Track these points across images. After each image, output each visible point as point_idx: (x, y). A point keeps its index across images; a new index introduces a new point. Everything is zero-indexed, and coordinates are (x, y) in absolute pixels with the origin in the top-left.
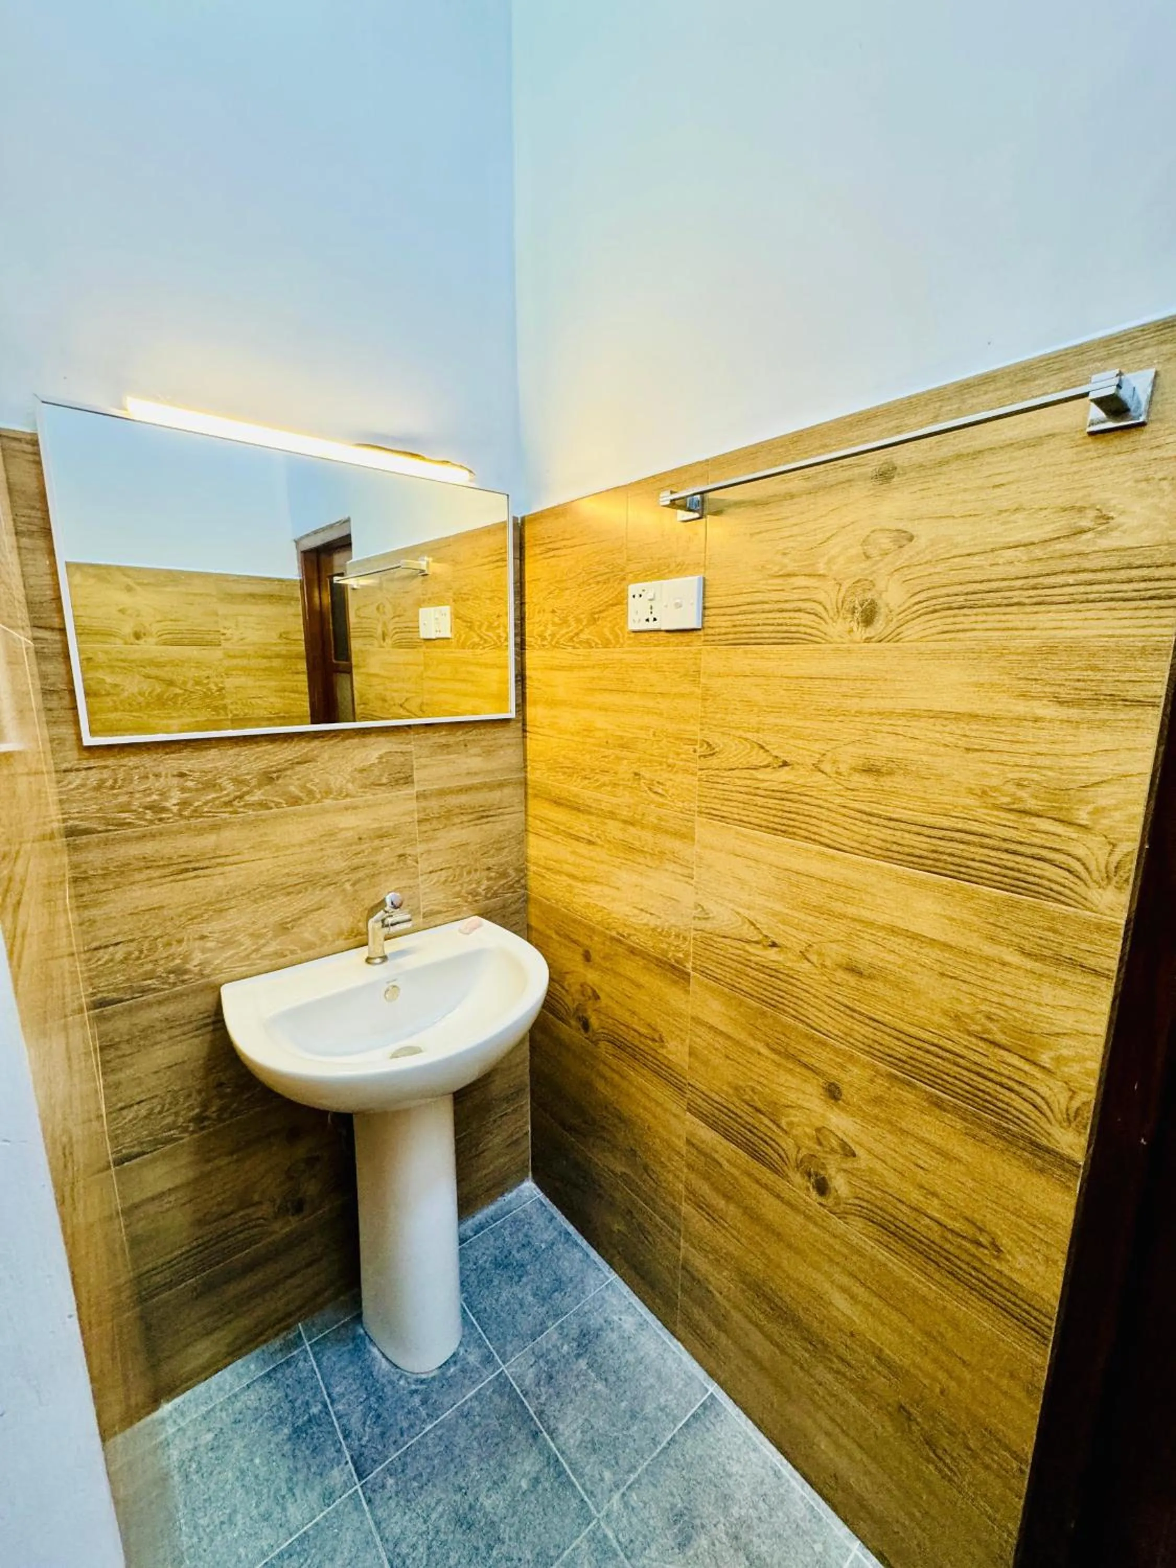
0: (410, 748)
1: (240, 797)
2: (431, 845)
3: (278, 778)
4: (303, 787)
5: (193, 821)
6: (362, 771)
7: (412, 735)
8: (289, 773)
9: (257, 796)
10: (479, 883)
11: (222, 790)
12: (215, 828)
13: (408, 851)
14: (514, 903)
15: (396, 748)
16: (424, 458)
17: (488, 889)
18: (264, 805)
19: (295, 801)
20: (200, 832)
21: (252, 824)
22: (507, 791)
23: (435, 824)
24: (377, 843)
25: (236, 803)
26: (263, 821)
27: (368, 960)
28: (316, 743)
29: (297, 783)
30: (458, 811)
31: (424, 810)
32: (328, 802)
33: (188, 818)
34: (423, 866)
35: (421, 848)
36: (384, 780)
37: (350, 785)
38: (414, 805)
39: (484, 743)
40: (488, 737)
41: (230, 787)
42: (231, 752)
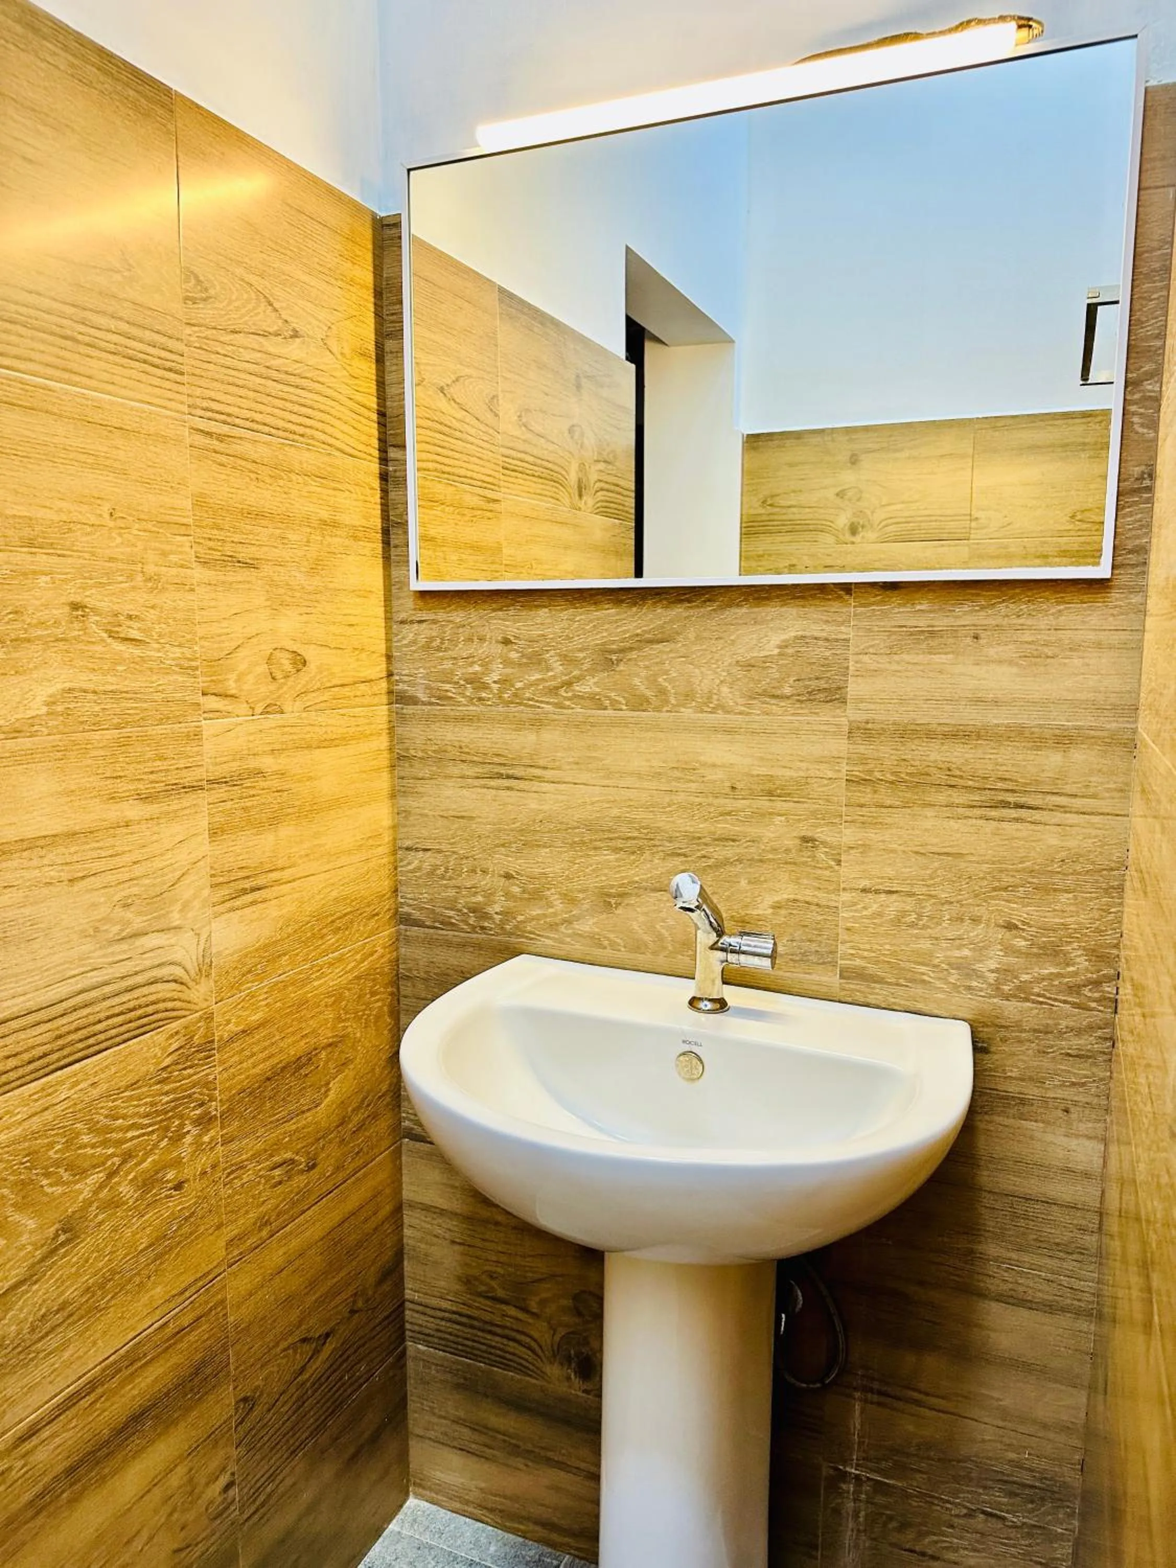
0: (847, 632)
1: (569, 684)
2: (873, 835)
3: (619, 661)
4: (652, 681)
5: (513, 708)
6: (749, 666)
7: (851, 607)
8: (634, 655)
9: (588, 686)
10: (981, 949)
11: (549, 669)
12: (537, 723)
13: (822, 833)
14: (1079, 1032)
15: (815, 630)
16: (916, 36)
17: (1005, 972)
18: (596, 701)
19: (639, 703)
20: (520, 725)
21: (579, 726)
22: (1080, 756)
23: (885, 795)
24: (764, 803)
25: (562, 692)
26: (593, 725)
27: (693, 1002)
28: (679, 611)
29: (644, 673)
30: (942, 777)
31: (863, 760)
32: (687, 713)
33: (507, 703)
34: (848, 872)
35: (849, 835)
36: (787, 691)
37: (725, 690)
38: (839, 746)
39: (1027, 636)
40: (1043, 622)
41: (558, 668)
42: (565, 615)
